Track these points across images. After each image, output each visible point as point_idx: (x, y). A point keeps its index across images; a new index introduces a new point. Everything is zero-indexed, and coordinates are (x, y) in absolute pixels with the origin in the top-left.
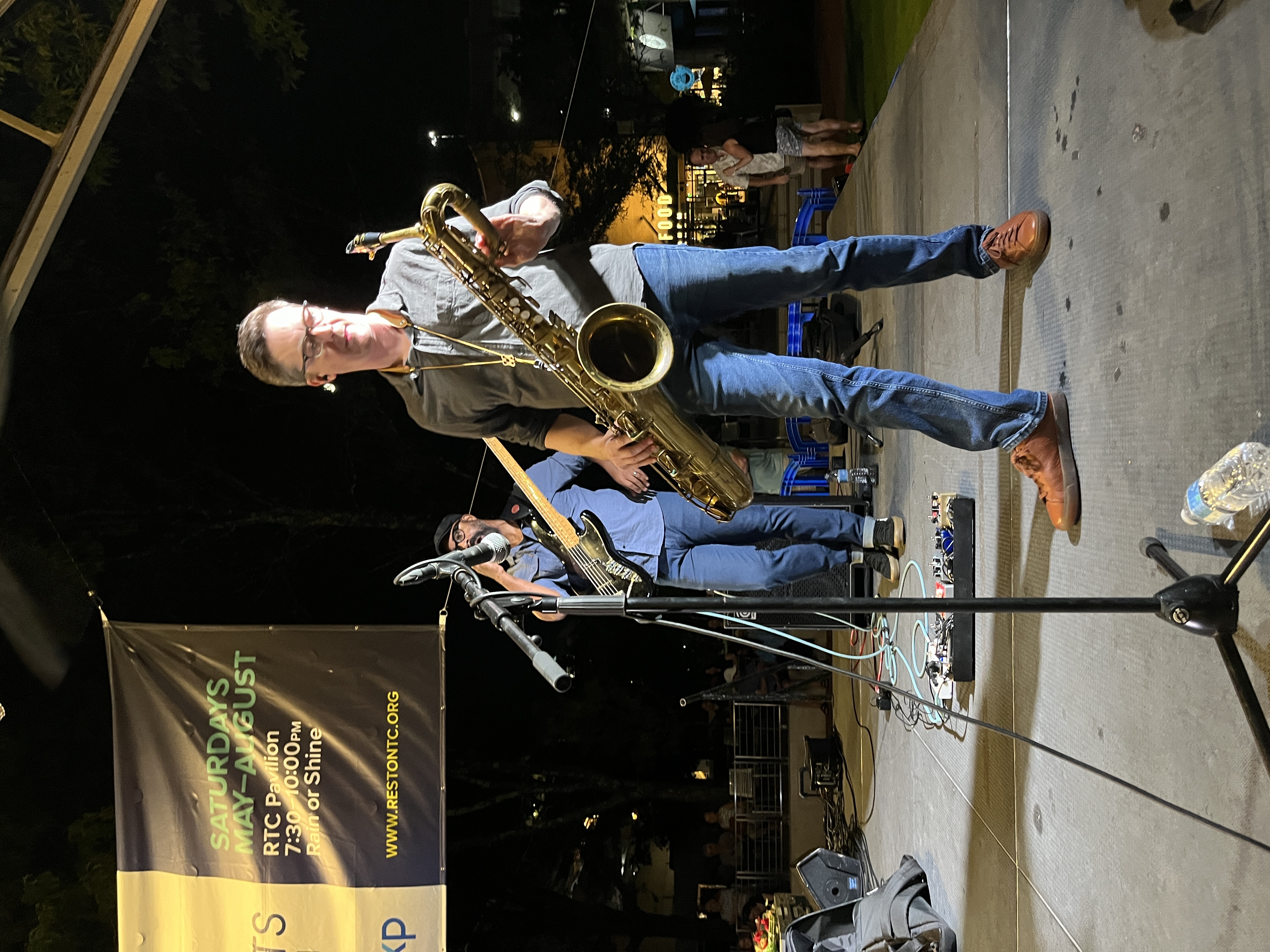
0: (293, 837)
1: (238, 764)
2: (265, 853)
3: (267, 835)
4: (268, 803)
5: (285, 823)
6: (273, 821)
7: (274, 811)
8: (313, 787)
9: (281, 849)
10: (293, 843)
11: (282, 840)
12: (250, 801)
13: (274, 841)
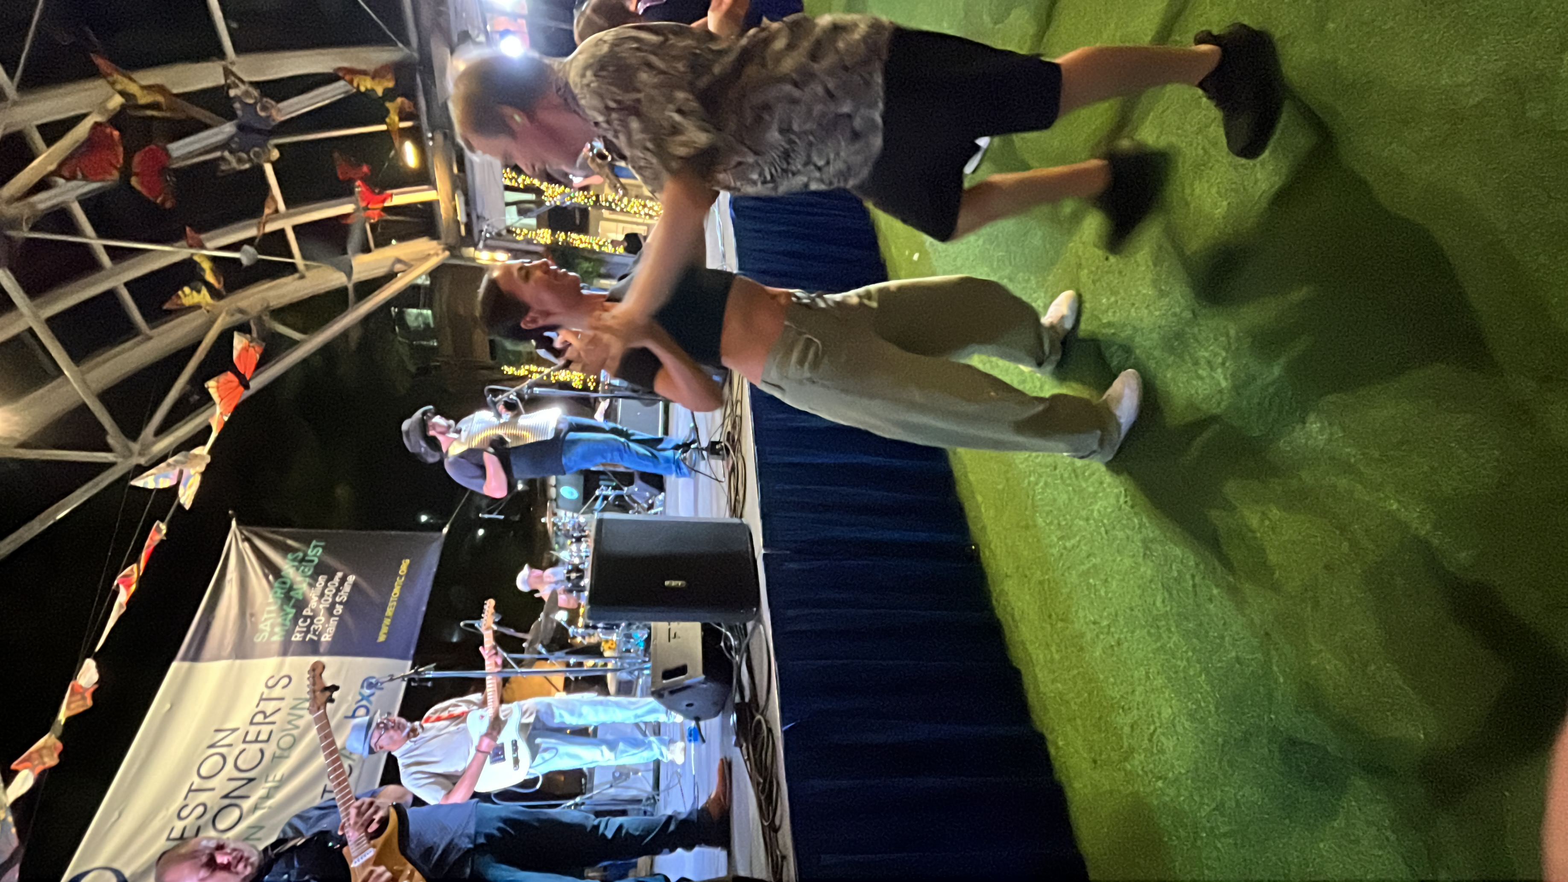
0: (315, 631)
1: (292, 593)
2: (293, 639)
3: (297, 629)
4: (304, 613)
5: (312, 623)
6: (305, 621)
7: (306, 617)
8: (341, 603)
9: (305, 637)
10: (314, 634)
11: (308, 632)
12: (294, 611)
13: (300, 632)
